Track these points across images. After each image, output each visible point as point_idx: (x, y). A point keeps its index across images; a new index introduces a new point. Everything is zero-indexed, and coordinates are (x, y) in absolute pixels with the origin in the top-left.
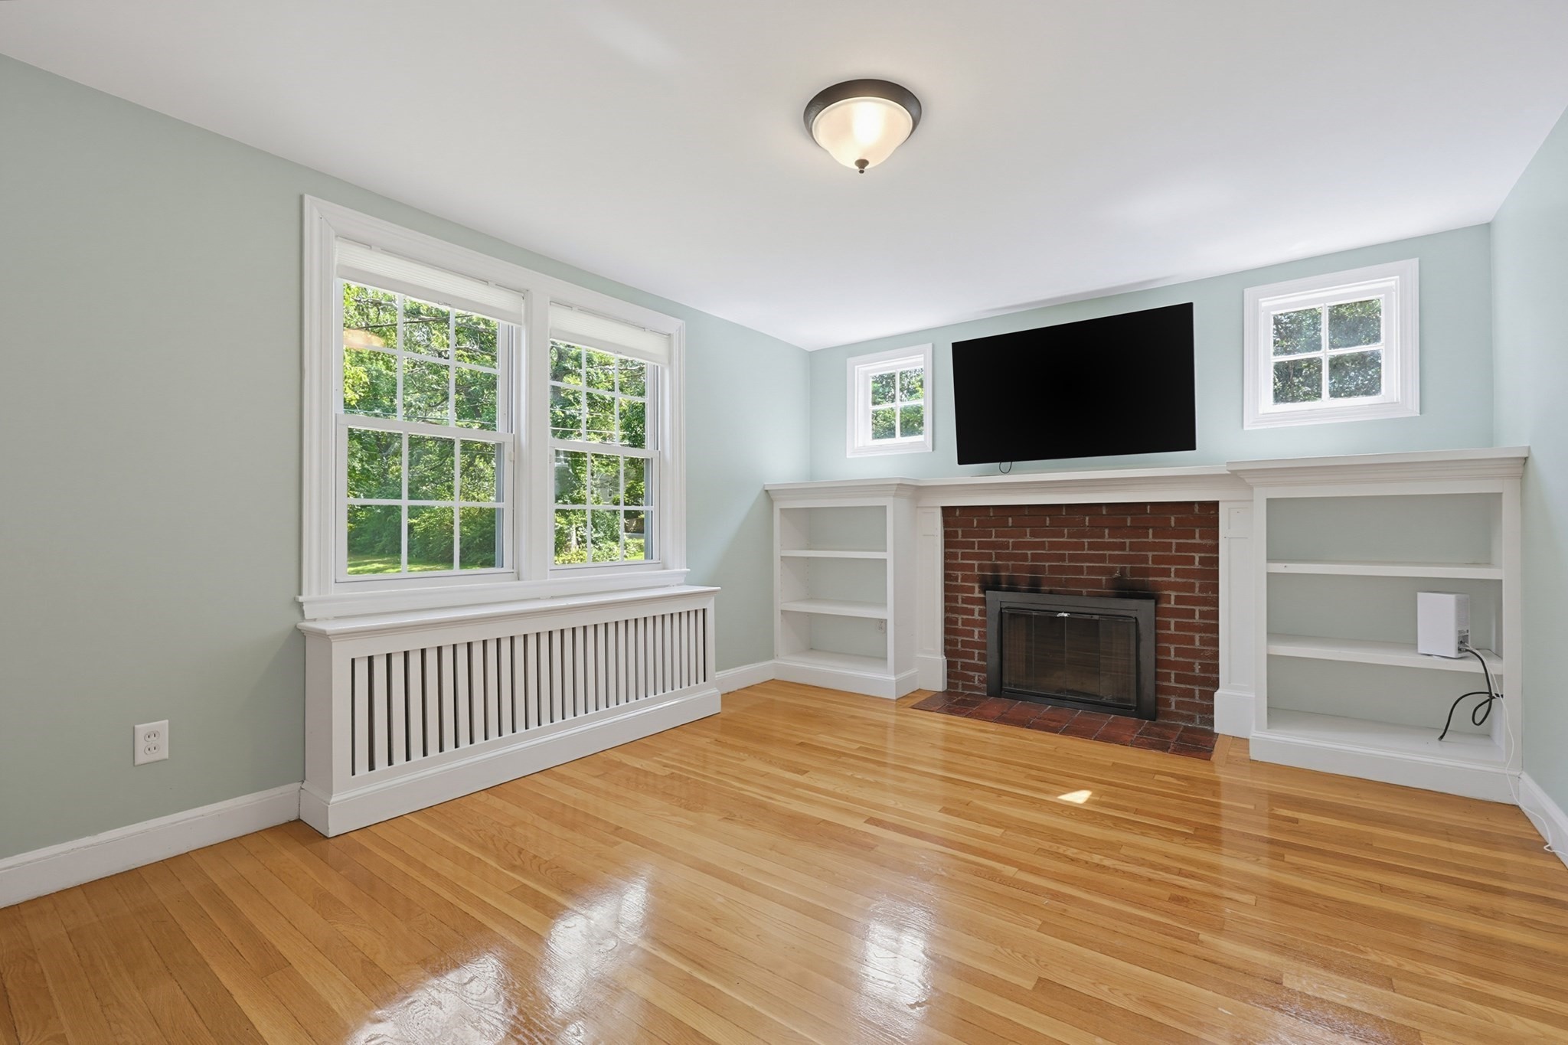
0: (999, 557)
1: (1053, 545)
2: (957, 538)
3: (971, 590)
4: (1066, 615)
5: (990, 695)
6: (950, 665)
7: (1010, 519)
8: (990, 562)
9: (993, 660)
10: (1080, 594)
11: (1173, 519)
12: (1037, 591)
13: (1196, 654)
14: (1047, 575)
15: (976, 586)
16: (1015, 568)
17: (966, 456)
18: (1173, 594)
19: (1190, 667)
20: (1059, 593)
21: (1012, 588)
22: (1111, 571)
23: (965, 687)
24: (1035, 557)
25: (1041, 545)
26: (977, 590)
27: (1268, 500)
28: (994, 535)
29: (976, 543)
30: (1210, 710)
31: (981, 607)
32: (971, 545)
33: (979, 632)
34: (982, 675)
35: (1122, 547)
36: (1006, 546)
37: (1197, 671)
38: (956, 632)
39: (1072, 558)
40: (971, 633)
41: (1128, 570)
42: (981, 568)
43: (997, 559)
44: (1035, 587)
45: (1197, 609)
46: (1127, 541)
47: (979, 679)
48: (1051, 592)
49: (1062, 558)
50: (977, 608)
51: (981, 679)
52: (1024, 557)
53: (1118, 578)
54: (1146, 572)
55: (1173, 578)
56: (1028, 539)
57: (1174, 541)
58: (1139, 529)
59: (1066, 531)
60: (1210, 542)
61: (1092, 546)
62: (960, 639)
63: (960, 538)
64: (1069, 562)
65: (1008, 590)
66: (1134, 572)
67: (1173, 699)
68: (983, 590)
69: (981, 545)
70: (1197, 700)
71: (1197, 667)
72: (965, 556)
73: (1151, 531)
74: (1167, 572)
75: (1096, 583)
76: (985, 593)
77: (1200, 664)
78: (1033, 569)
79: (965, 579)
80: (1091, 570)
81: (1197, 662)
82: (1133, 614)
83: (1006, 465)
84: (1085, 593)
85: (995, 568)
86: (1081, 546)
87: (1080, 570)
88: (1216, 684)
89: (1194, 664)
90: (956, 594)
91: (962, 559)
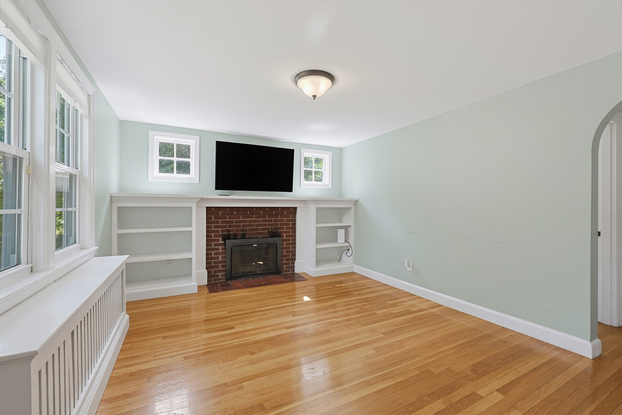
0: (230, 226)
1: (250, 221)
2: (212, 219)
3: (218, 240)
4: (256, 245)
5: (227, 280)
6: (209, 272)
7: (235, 212)
8: (226, 229)
9: (228, 267)
10: (259, 238)
11: (285, 212)
12: (245, 238)
13: (290, 252)
14: (248, 232)
15: (220, 239)
16: (236, 230)
17: (219, 186)
18: (285, 235)
19: (289, 256)
20: (252, 238)
21: (235, 238)
22: (269, 229)
23: (215, 280)
24: (244, 226)
25: (246, 221)
26: (220, 240)
27: (316, 208)
28: (228, 218)
29: (220, 222)
30: (294, 267)
31: (223, 247)
32: (218, 222)
33: (222, 257)
34: (223, 273)
35: (271, 221)
36: (232, 222)
37: (291, 257)
38: (212, 258)
39: (257, 225)
40: (218, 258)
41: (273, 228)
42: (222, 231)
43: (229, 227)
44: (243, 237)
45: (291, 238)
46: (273, 219)
47: (221, 275)
48: (249, 238)
49: (253, 225)
50: (220, 248)
51: (222, 275)
52: (240, 226)
53: (271, 231)
54: (278, 229)
55: (285, 230)
56: (241, 219)
57: (285, 219)
58: (276, 215)
59: (254, 216)
60: (293, 219)
61: (263, 221)
62: (213, 261)
63: (213, 220)
64: (255, 227)
65: (234, 239)
66: (275, 229)
67: (285, 266)
68: (224, 239)
69: (222, 222)
70: (291, 265)
71: (291, 255)
72: (215, 227)
73: (279, 216)
74: (283, 228)
75: (264, 233)
76: (225, 241)
77: (291, 254)
78: (243, 230)
79: (215, 236)
80: (262, 229)
81: (290, 254)
82: (275, 242)
83: (231, 191)
84: (260, 237)
85: (228, 231)
86: (259, 221)
87: (258, 229)
88: (295, 259)
89: (290, 255)
90: (211, 243)
91: (214, 228)
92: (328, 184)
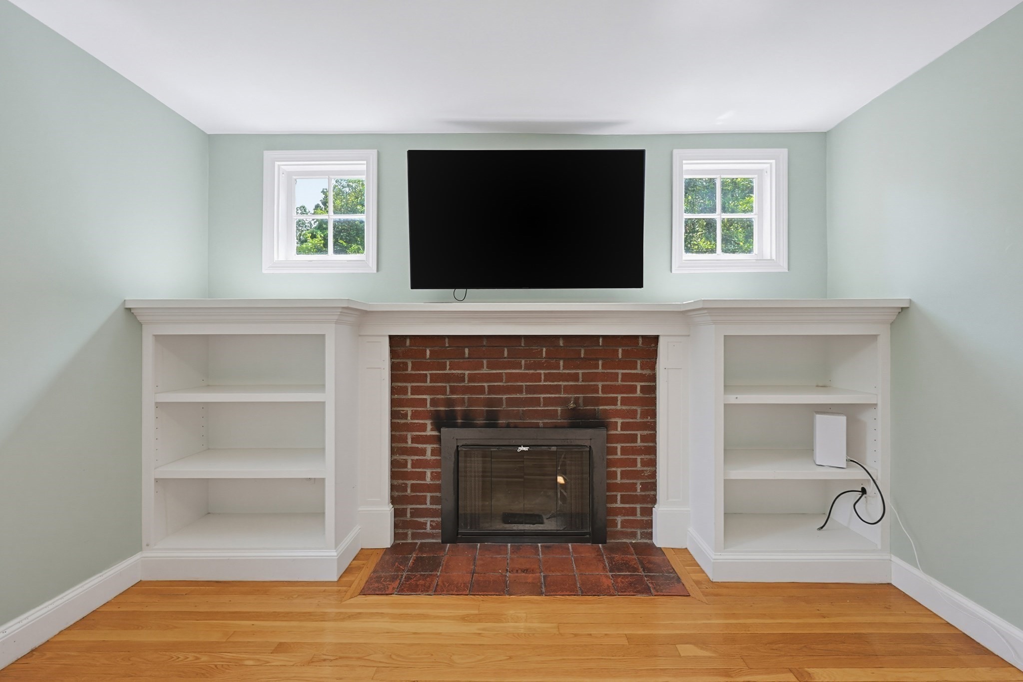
0: (453, 390)
1: (511, 377)
2: (407, 370)
3: (423, 428)
4: (526, 449)
5: (444, 542)
6: (397, 513)
7: (467, 351)
8: (443, 397)
9: (450, 504)
10: (537, 426)
11: (620, 351)
12: (495, 426)
13: (637, 475)
14: (504, 407)
15: (429, 422)
16: (471, 402)
17: (420, 279)
18: (620, 421)
19: (633, 487)
20: (516, 426)
21: (468, 421)
22: (566, 401)
23: (414, 536)
24: (492, 390)
25: (498, 377)
26: (429, 427)
27: (725, 336)
28: (448, 367)
29: (429, 375)
30: (650, 524)
31: (435, 446)
32: (423, 378)
33: (432, 473)
34: (435, 519)
35: (575, 377)
36: (461, 378)
37: (639, 490)
38: (406, 476)
39: (530, 390)
40: (422, 476)
41: (581, 401)
42: (434, 402)
43: (452, 392)
44: (492, 421)
45: (639, 433)
46: (580, 372)
47: (431, 525)
48: (508, 426)
49: (519, 390)
50: (429, 447)
51: (434, 524)
52: (481, 390)
53: (573, 409)
54: (598, 401)
55: (619, 407)
56: (485, 371)
57: (620, 371)
58: (590, 362)
59: (523, 362)
60: (647, 372)
61: (548, 377)
62: (409, 482)
63: (409, 371)
64: (527, 393)
65: (464, 426)
66: (587, 401)
67: (619, 519)
68: (437, 427)
69: (434, 379)
70: (639, 517)
71: (639, 487)
72: (415, 391)
73: (600, 362)
74: (613, 401)
75: (553, 414)
76: (440, 432)
77: (641, 484)
78: (490, 402)
79: (415, 415)
80: (548, 401)
81: (639, 482)
82: (588, 443)
83: (460, 292)
84: (541, 425)
85: (449, 402)
86: (537, 378)
87: (536, 401)
88: (654, 500)
89: (636, 484)
90: (405, 433)
91: (412, 394)
92: (774, 257)
